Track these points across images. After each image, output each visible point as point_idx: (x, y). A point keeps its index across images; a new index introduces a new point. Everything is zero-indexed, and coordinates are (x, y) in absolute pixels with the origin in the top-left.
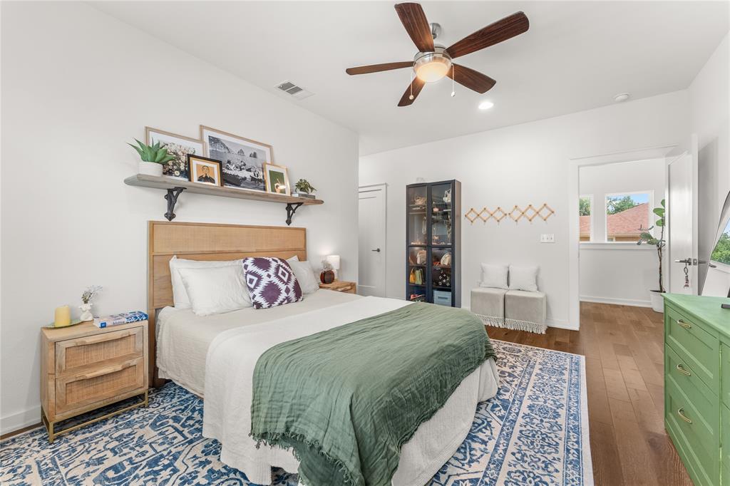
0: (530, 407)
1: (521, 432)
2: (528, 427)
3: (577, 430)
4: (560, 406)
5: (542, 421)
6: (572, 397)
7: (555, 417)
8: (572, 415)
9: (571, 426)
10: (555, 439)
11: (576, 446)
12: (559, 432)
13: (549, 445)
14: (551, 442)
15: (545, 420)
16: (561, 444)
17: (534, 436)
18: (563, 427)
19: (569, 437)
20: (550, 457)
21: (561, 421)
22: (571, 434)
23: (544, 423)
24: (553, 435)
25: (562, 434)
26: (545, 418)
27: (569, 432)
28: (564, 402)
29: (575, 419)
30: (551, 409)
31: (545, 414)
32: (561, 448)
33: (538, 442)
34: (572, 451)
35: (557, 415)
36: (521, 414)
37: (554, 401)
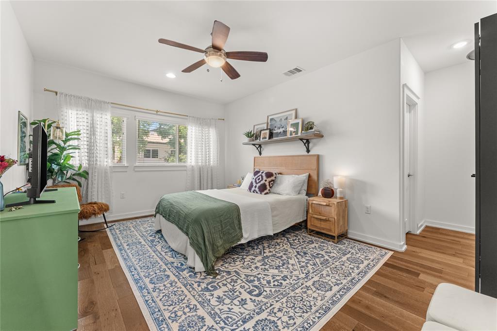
0: (168, 276)
1: (159, 263)
2: (158, 267)
3: (137, 281)
4: (154, 290)
5: (156, 273)
6: (153, 304)
7: (151, 280)
8: (144, 288)
9: (141, 281)
10: (143, 270)
11: (133, 273)
12: (144, 274)
13: (144, 266)
14: (144, 268)
15: (155, 275)
16: (140, 270)
17: (153, 265)
18: (144, 278)
19: (138, 275)
20: (140, 263)
21: (147, 281)
22: (138, 277)
23: (154, 273)
24: (146, 271)
25: (142, 274)
26: (156, 276)
27: (140, 277)
28: (155, 294)
29: (141, 287)
30: (157, 283)
31: (158, 278)
32: (139, 268)
33: (149, 264)
34: (134, 270)
35: (151, 282)
36: (167, 269)
37: (160, 290)
